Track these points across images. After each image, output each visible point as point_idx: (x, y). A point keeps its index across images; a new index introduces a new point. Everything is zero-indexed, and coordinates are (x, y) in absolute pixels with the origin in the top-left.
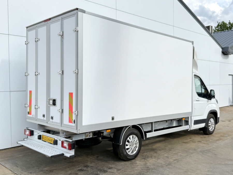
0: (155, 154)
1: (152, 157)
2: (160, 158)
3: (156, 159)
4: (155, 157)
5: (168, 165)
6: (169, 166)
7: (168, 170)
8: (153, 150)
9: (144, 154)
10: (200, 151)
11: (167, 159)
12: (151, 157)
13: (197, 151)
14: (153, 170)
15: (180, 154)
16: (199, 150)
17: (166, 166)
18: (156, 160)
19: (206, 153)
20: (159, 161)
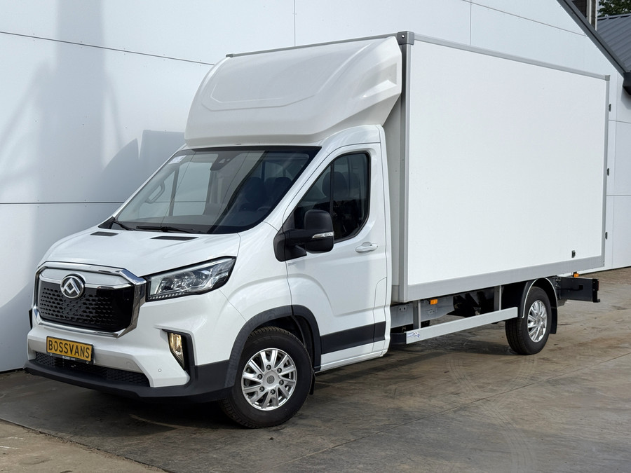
0: (421, 388)
1: (414, 395)
2: (434, 397)
3: (424, 398)
4: (422, 393)
5: (459, 410)
6: (463, 413)
7: (461, 419)
8: (412, 378)
9: (388, 388)
10: (548, 381)
11: (455, 399)
12: (411, 394)
13: (539, 380)
14: (421, 421)
15: (490, 387)
16: (545, 378)
17: (455, 412)
18: (425, 400)
19: (562, 384)
20: (434, 402)
